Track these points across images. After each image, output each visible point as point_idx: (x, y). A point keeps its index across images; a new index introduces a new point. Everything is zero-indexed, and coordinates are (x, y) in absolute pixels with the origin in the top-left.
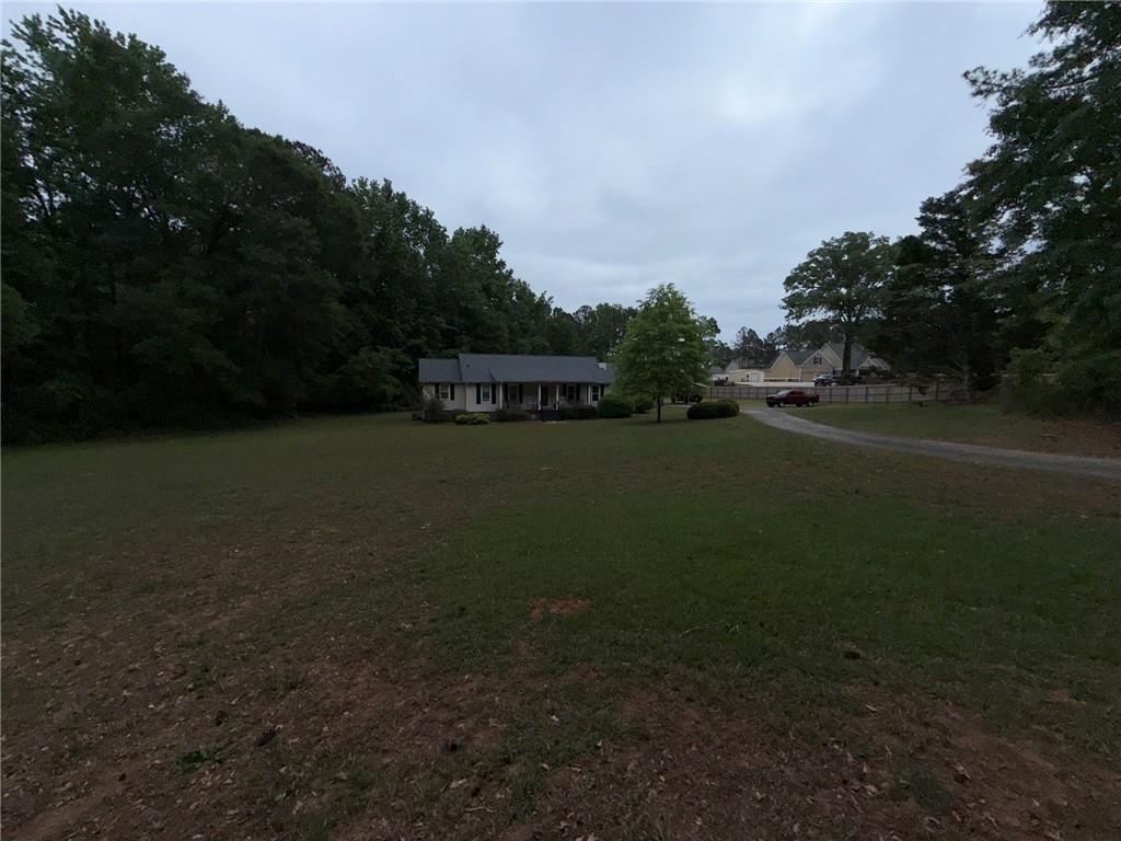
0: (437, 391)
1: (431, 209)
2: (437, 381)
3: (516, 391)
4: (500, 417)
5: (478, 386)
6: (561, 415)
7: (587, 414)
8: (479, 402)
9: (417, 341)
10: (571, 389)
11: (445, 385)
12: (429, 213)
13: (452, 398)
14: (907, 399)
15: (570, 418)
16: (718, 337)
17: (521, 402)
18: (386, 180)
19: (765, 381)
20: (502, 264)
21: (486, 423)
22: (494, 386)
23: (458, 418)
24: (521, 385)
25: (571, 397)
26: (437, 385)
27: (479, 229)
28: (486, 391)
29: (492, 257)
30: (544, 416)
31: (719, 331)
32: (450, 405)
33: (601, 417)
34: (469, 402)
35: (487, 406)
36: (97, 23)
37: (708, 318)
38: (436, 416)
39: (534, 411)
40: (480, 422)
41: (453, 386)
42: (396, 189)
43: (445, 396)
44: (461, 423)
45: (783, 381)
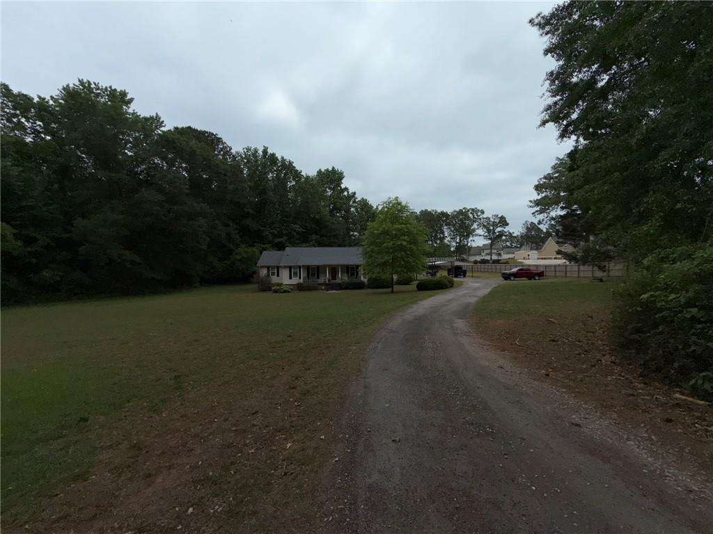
0: (268, 271)
1: (292, 160)
2: (268, 265)
3: (314, 271)
4: (300, 288)
5: (290, 268)
6: (341, 287)
7: (360, 286)
8: (291, 278)
9: (280, 240)
10: (352, 269)
11: (273, 267)
12: (291, 163)
13: (278, 276)
14: (591, 275)
15: (346, 288)
16: (507, 229)
17: (318, 278)
18: (264, 147)
19: (538, 259)
20: (346, 189)
21: (289, 292)
22: (300, 267)
23: (273, 288)
24: (318, 267)
25: (352, 274)
26: (268, 268)
27: (330, 169)
28: (295, 271)
29: (339, 185)
30: (330, 286)
31: (507, 224)
32: (275, 279)
33: (368, 288)
34: (285, 279)
35: (295, 281)
36: (95, 83)
37: (500, 216)
38: (266, 287)
39: (325, 284)
40: (285, 292)
41: (278, 268)
42: (270, 151)
43: (273, 274)
44: (276, 291)
45: (551, 258)
